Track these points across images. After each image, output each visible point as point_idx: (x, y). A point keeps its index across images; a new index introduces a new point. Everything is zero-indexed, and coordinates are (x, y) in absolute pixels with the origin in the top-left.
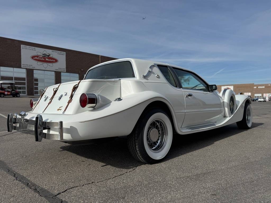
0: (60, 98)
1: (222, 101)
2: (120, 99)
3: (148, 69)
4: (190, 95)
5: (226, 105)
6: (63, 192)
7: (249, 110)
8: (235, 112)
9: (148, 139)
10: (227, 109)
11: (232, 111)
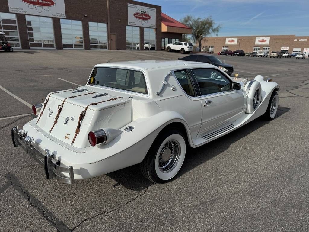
0: (66, 122)
1: (245, 97)
2: (131, 128)
3: (163, 82)
4: (209, 103)
5: (249, 101)
6: (78, 226)
7: (275, 99)
8: (258, 107)
9: (160, 160)
10: (249, 106)
11: (255, 105)
